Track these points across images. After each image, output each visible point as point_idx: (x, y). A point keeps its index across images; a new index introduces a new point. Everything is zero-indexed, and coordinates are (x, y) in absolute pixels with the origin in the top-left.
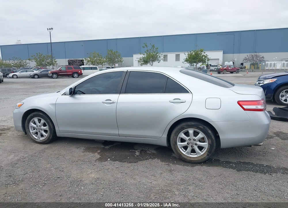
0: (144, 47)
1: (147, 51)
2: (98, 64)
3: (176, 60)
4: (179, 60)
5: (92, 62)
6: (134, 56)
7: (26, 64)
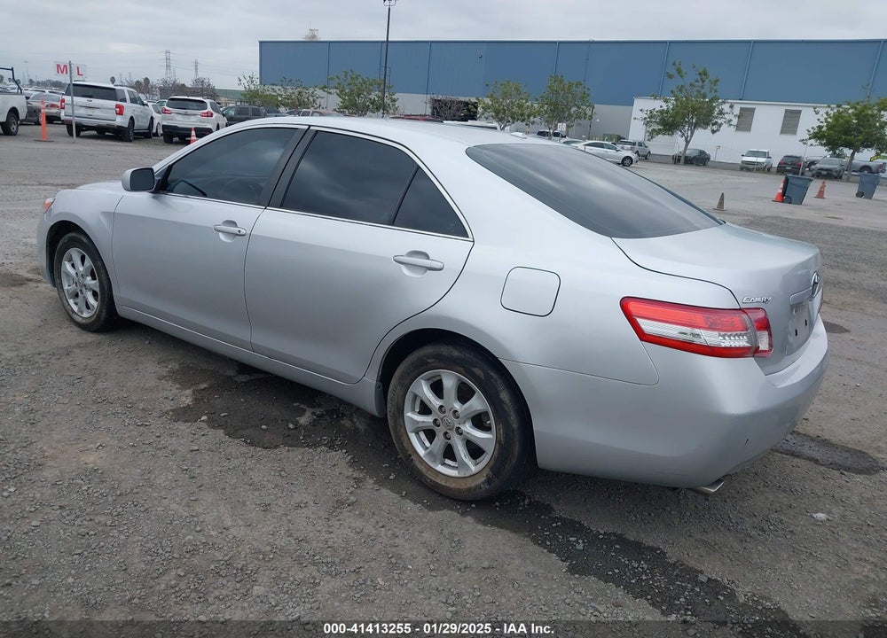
0: (670, 77)
1: (681, 91)
2: (513, 118)
3: (783, 132)
4: (794, 132)
5: (497, 112)
6: (637, 102)
7: (314, 101)
